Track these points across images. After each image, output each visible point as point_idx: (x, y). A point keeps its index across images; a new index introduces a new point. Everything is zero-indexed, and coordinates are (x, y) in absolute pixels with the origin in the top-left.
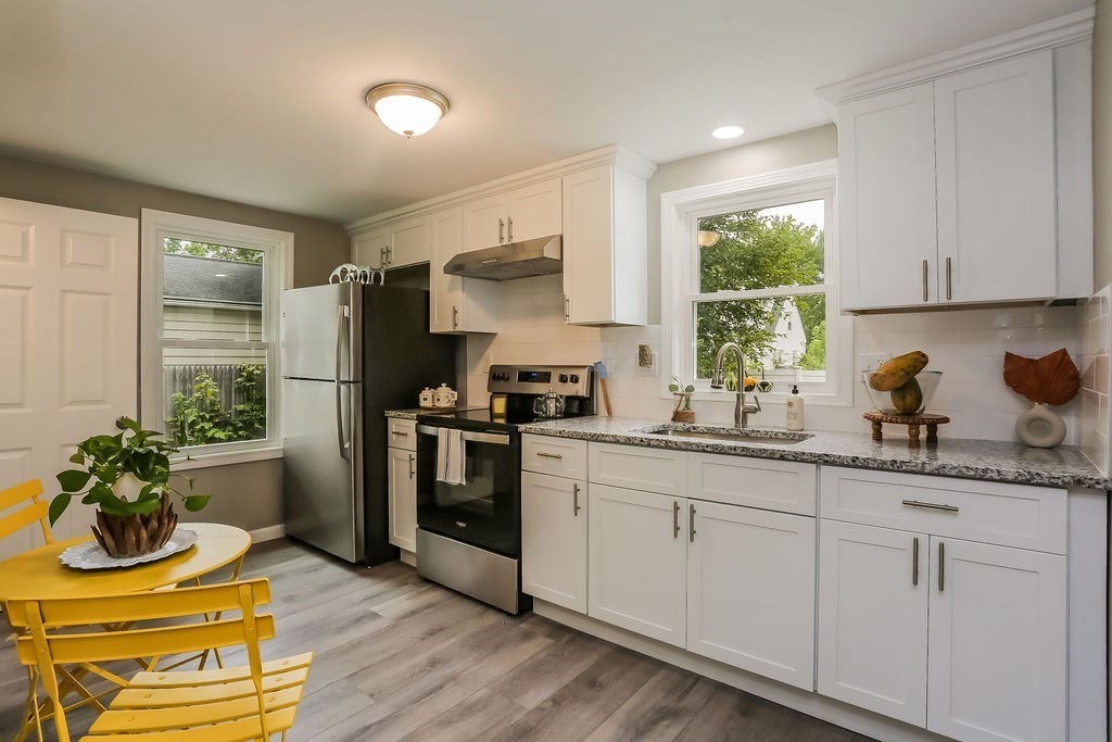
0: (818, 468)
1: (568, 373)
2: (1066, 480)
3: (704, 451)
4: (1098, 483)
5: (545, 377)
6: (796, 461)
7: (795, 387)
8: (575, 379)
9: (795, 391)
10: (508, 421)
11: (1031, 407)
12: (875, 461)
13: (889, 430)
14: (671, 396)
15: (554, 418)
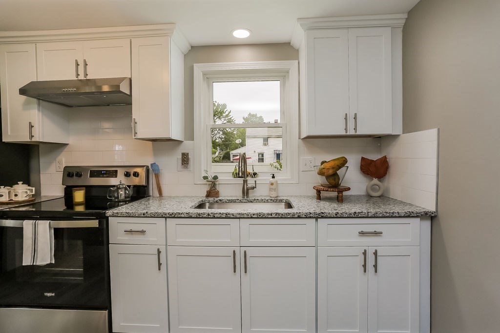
0: (317, 220)
1: (132, 171)
2: (422, 214)
3: (252, 218)
4: (433, 214)
5: (114, 174)
6: (306, 218)
7: (273, 175)
8: (136, 174)
9: (273, 177)
10: (87, 208)
11: (373, 179)
12: (346, 213)
13: (324, 194)
14: (205, 182)
15: (125, 202)
